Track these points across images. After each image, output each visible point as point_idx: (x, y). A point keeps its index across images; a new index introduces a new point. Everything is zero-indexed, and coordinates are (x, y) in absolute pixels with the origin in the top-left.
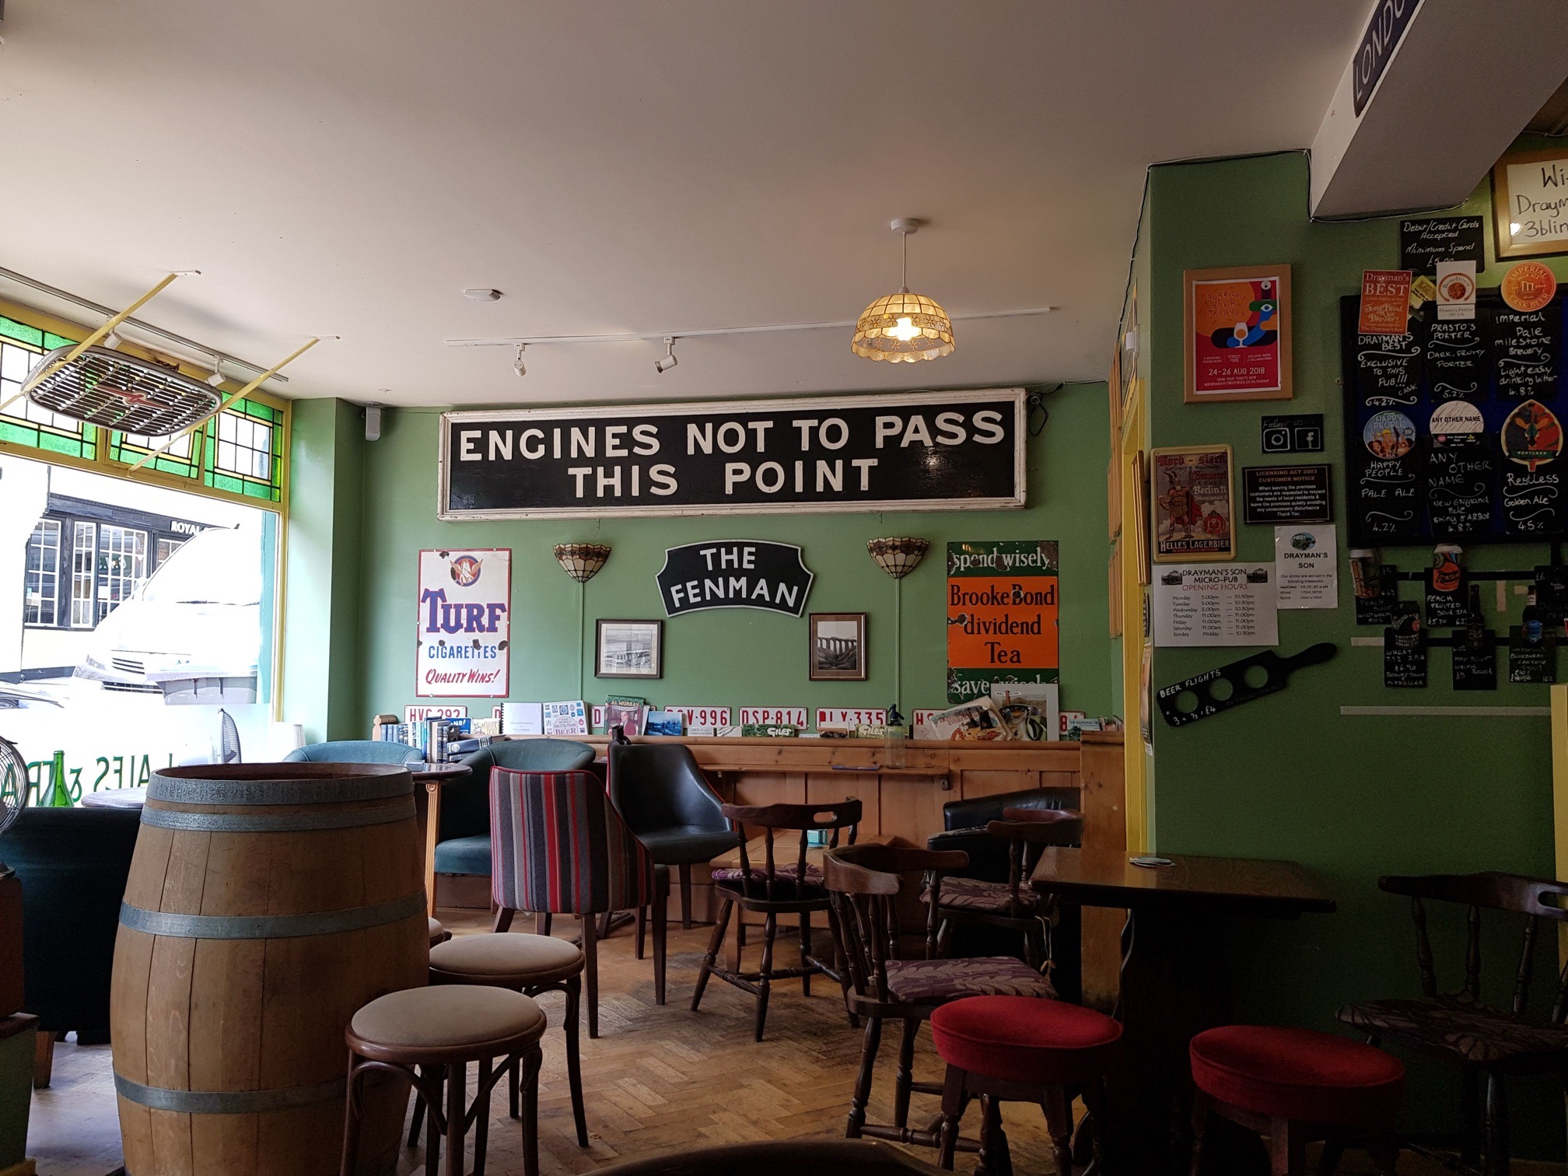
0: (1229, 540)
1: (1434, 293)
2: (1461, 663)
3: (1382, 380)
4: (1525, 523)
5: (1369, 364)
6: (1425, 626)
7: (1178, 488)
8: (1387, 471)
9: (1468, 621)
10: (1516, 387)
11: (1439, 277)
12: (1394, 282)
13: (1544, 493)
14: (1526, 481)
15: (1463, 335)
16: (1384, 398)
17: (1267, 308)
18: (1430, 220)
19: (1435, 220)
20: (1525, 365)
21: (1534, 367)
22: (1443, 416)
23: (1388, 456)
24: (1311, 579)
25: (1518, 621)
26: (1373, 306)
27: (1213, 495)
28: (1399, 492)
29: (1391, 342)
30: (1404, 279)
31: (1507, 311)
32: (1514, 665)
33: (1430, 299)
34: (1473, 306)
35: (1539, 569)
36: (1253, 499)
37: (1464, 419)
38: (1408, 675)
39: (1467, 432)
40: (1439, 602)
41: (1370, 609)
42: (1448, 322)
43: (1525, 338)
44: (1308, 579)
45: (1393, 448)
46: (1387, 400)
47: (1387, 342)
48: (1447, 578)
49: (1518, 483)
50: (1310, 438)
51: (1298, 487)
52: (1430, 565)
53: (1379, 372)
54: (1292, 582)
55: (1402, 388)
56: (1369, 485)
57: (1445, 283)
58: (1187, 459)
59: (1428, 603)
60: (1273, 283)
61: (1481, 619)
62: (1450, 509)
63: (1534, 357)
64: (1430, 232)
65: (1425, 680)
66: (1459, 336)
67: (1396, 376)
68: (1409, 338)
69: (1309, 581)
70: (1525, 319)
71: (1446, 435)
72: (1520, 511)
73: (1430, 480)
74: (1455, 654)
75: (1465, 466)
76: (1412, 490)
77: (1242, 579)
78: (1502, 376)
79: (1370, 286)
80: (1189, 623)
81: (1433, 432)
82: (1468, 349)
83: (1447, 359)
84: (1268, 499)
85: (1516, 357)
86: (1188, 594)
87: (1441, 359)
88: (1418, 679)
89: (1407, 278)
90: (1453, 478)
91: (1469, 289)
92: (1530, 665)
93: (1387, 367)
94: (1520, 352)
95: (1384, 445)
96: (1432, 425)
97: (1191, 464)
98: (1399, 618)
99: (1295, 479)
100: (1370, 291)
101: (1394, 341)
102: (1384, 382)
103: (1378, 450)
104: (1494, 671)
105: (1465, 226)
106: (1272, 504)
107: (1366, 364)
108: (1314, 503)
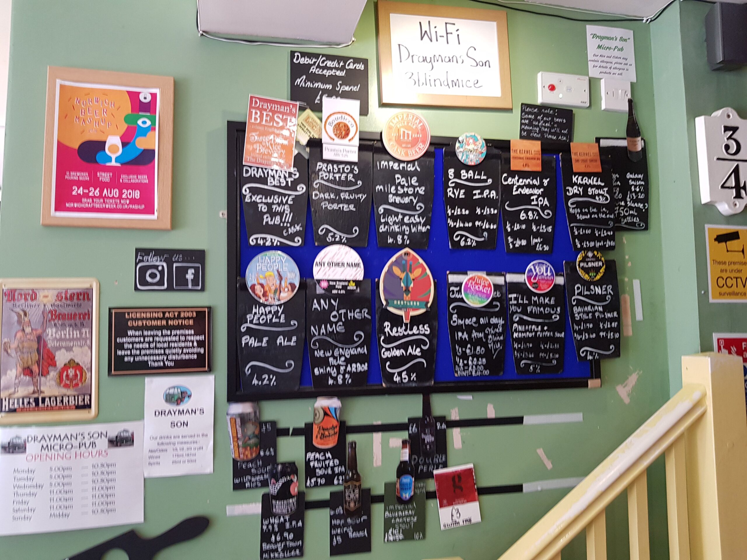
0: (90, 396)
1: (320, 130)
2: (339, 526)
3: (267, 217)
4: (400, 374)
5: (254, 198)
6: (303, 488)
7: (28, 330)
8: (270, 316)
9: (346, 481)
10: (394, 235)
11: (325, 114)
12: (280, 112)
13: (418, 343)
14: (401, 331)
15: (346, 177)
16: (269, 237)
17: (144, 123)
18: (319, 55)
19: (323, 55)
20: (402, 214)
21: (410, 216)
22: (326, 260)
23: (270, 301)
24: (184, 440)
25: (392, 477)
26: (259, 136)
27: (73, 339)
28: (280, 340)
29: (277, 177)
30: (291, 110)
31: (388, 157)
32: (388, 525)
33: (316, 136)
34: (357, 149)
35: (412, 420)
36: (121, 346)
37: (346, 265)
38: (285, 546)
39: (348, 278)
40: (318, 460)
41: (248, 472)
42: (333, 162)
43: (403, 187)
44: (181, 440)
45: (275, 292)
46: (272, 239)
47: (273, 177)
48: (327, 433)
49: (394, 334)
50: (190, 276)
51: (174, 332)
52: (310, 420)
53: (264, 209)
54: (162, 444)
55: (287, 228)
56: (250, 332)
57: (330, 120)
58: (40, 295)
59: (307, 462)
60: (154, 96)
61: (357, 478)
62: (331, 359)
63: (410, 207)
64: (318, 67)
65: (301, 548)
66: (343, 178)
67: (281, 214)
68: (295, 175)
69: (182, 443)
70: (403, 167)
71: (328, 281)
72: (396, 362)
73: (312, 328)
74: (332, 518)
75: (346, 314)
76: (294, 339)
77: (103, 443)
78: (381, 223)
79: (256, 113)
80: (32, 502)
81: (317, 276)
82: (351, 192)
83: (332, 201)
84: (138, 346)
85: (394, 204)
86: (32, 465)
87: (325, 200)
88: (295, 548)
89: (294, 110)
90: (334, 326)
91: (353, 131)
92: (403, 522)
93: (273, 203)
94: (398, 200)
95: (267, 288)
96: (315, 269)
97: (45, 300)
98: (277, 481)
99: (170, 322)
100: (256, 119)
101: (280, 177)
102: (269, 219)
103: (261, 294)
104: (369, 533)
105: (352, 67)
106: (143, 352)
107: (251, 197)
108: (190, 350)
